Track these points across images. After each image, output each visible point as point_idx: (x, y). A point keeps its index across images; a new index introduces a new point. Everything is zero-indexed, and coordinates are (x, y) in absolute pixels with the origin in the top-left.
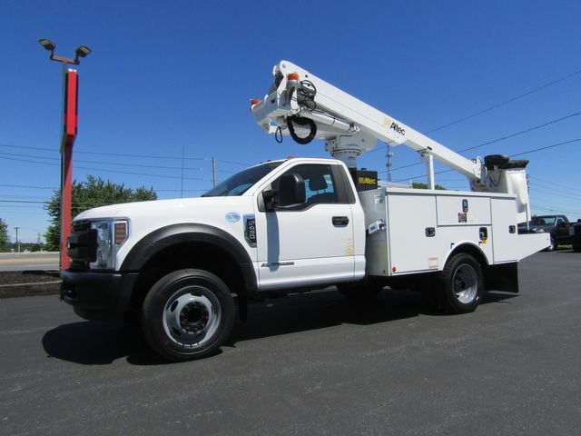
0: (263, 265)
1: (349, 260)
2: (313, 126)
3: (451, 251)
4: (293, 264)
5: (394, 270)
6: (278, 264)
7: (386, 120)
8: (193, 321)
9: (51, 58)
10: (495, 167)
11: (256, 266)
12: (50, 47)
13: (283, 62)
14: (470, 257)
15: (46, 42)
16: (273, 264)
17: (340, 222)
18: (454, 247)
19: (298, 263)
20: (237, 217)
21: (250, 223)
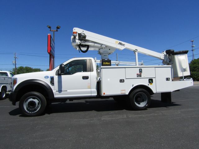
0: (56, 91)
1: (89, 90)
2: (88, 47)
3: (132, 87)
4: (67, 91)
5: (104, 94)
6: (62, 91)
7: (116, 42)
8: (31, 106)
9: (50, 30)
10: (171, 54)
11: (54, 91)
12: (50, 28)
13: (74, 28)
14: (144, 90)
15: (48, 26)
16: (60, 91)
17: (85, 78)
18: (134, 86)
19: (68, 91)
20: (48, 77)
21: (52, 79)
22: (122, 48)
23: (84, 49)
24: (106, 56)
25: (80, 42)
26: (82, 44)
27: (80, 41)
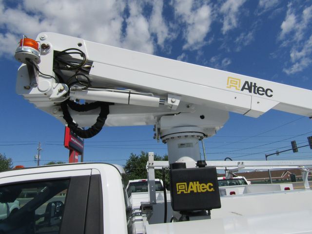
22: (260, 105)
23: (85, 121)
24: (189, 145)
25: (61, 91)
26: (74, 97)
27: (60, 86)
